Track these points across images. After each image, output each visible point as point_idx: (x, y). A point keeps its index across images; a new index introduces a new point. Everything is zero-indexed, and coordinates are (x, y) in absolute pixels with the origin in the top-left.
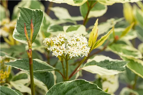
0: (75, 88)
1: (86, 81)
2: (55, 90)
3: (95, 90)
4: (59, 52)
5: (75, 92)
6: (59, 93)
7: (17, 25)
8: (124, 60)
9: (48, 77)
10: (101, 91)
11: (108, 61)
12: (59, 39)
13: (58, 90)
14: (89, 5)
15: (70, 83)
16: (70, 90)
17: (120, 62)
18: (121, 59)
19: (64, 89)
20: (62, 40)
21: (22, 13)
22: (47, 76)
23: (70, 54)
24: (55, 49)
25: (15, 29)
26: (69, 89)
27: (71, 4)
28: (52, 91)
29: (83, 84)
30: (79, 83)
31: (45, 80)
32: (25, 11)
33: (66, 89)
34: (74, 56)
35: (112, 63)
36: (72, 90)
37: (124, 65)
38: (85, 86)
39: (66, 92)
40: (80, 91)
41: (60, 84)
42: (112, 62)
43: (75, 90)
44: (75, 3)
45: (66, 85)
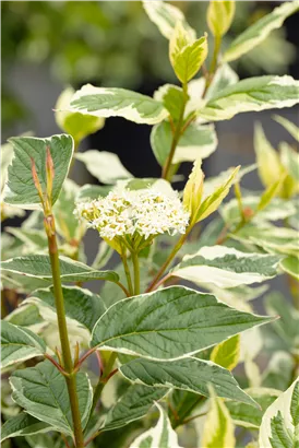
0: (163, 309)
1: (187, 289)
2: (116, 316)
3: (212, 307)
4: (117, 228)
5: (164, 316)
6: (124, 321)
7: (10, 179)
8: (272, 254)
9: (89, 308)
10: (226, 309)
11: (234, 257)
12: (113, 202)
13: (121, 317)
14: (175, 128)
15: (149, 297)
16: (152, 314)
17: (263, 258)
18: (266, 252)
19: (137, 311)
20: (119, 204)
21: (20, 150)
22: (87, 304)
23: (143, 228)
24: (105, 222)
25: (6, 186)
26: (149, 311)
27: (133, 120)
28: (107, 322)
29: (182, 298)
30: (172, 297)
31: (81, 314)
32: (26, 144)
33: (143, 311)
34: (153, 232)
35: (243, 262)
36: (157, 312)
37: (273, 264)
38: (186, 301)
39: (142, 319)
40: (176, 313)
41: (127, 301)
42: (243, 258)
43: (164, 313)
44: (143, 117)
45: (140, 303)
